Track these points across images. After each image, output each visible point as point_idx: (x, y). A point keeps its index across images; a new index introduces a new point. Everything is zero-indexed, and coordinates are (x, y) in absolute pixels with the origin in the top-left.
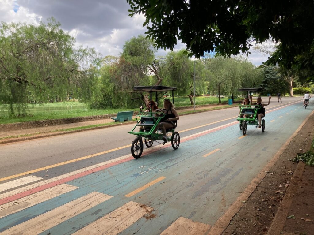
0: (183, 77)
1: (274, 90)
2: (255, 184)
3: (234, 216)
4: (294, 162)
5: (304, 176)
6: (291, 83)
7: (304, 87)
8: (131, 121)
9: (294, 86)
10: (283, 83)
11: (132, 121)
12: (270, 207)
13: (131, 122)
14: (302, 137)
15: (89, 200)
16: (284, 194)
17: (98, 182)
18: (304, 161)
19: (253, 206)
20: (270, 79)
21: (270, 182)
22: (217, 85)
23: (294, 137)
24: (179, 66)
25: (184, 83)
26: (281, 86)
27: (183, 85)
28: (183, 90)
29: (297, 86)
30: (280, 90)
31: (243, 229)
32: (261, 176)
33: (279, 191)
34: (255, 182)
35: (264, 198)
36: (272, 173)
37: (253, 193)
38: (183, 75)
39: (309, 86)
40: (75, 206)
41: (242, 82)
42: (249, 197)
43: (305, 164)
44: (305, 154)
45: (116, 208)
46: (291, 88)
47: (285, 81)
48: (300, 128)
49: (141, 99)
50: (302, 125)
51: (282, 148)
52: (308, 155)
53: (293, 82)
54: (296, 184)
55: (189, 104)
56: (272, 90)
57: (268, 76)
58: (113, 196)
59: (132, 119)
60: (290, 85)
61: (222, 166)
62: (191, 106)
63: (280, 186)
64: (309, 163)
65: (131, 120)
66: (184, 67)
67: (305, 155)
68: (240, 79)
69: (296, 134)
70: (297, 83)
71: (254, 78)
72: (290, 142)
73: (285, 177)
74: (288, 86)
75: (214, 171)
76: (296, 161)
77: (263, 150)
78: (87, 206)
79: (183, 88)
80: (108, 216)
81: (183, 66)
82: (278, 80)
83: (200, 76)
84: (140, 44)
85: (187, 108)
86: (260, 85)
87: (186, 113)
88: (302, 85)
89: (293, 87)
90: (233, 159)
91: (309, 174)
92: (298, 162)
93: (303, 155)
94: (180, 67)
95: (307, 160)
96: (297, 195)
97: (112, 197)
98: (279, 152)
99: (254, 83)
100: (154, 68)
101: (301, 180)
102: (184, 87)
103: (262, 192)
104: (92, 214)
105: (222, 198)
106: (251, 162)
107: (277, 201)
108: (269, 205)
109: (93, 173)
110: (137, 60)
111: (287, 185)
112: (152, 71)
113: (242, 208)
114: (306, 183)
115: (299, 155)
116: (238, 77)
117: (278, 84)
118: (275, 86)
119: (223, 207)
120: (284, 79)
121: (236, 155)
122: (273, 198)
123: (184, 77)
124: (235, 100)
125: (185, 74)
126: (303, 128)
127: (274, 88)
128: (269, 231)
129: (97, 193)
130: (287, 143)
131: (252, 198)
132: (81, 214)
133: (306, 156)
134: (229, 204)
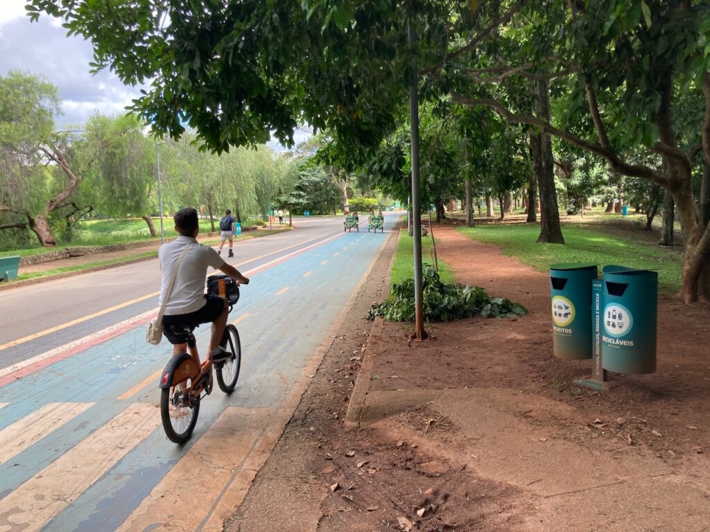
0: (132, 176)
1: (315, 203)
2: (321, 354)
3: (304, 393)
4: (368, 319)
5: (383, 334)
6: (345, 189)
7: (366, 197)
8: (16, 280)
9: (351, 195)
10: (330, 190)
11: (18, 282)
12: (347, 377)
13: (16, 282)
14: (373, 284)
15: (50, 415)
16: (361, 360)
17: (45, 390)
18: (382, 315)
19: (325, 379)
20: (308, 181)
21: (341, 349)
22: (203, 193)
23: (363, 286)
24: (120, 149)
25: (135, 189)
26: (328, 196)
27: (134, 192)
28: (133, 204)
29: (355, 195)
30: (326, 203)
31: (320, 405)
32: (328, 343)
33: (355, 358)
34: (320, 351)
35: (337, 368)
36: (341, 338)
37: (321, 365)
38: (132, 170)
39: (374, 196)
40: (30, 427)
41: (256, 188)
42: (317, 370)
43: (383, 320)
44: (381, 305)
45: (116, 415)
46: (344, 200)
47: (333, 185)
48: (369, 270)
49: (28, 226)
50: (372, 266)
51: (347, 303)
52: (386, 306)
53: (347, 188)
54: (375, 343)
55: (147, 237)
56: (312, 204)
57: (303, 175)
58: (94, 402)
59: (18, 275)
60: (343, 193)
61: (264, 338)
62: (152, 240)
63: (355, 352)
64: (388, 316)
65: (15, 277)
66: (133, 153)
67: (382, 307)
68: (251, 180)
69: (365, 280)
70: (354, 190)
71: (278, 180)
72: (359, 293)
73: (361, 340)
74: (341, 195)
75: (253, 347)
76: (371, 318)
77: (320, 308)
78: (55, 423)
79: (135, 199)
80: (109, 426)
81: (132, 151)
82: (322, 184)
83: (168, 173)
84: (15, 93)
85: (143, 244)
86: (291, 194)
87: (146, 256)
88: (363, 193)
89: (349, 198)
90: (277, 326)
91: (390, 330)
92: (373, 320)
93: (379, 307)
94: (123, 152)
95: (385, 313)
96: (379, 355)
97: (93, 404)
98: (346, 309)
99: (280, 190)
100: (56, 152)
101: (381, 339)
102: (137, 198)
103: (333, 362)
104: (76, 430)
105: (280, 376)
106: (306, 327)
107: (355, 368)
108: (345, 375)
109: (18, 378)
110: (12, 131)
111: (363, 349)
112: (53, 158)
113: (311, 383)
114: (387, 340)
115: (374, 307)
116: (247, 176)
117: (322, 192)
118: (317, 196)
119: (286, 386)
120: (333, 182)
121: (280, 319)
122: (349, 366)
123: (135, 174)
124: (245, 225)
125: (135, 168)
126: (374, 270)
127: (315, 200)
128: (351, 400)
129: (58, 404)
130: (354, 295)
131: (322, 371)
132: (51, 434)
133: (384, 308)
134: (293, 382)
